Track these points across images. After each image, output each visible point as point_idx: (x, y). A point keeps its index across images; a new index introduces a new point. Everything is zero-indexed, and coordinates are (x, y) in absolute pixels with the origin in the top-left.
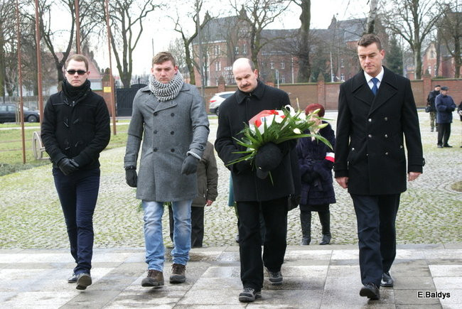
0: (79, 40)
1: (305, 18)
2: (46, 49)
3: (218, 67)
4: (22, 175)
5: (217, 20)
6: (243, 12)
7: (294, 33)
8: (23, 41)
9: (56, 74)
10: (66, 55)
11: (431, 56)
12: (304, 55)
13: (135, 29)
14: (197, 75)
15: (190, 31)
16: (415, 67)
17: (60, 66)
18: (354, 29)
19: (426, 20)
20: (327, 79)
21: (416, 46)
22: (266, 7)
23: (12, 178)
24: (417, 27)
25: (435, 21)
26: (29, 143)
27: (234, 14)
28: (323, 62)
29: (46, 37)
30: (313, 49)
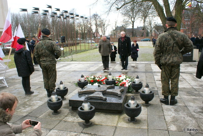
0: (97, 30)
1: (133, 26)
2: (92, 32)
3: (119, 34)
4: (89, 51)
5: (119, 27)
6: (123, 26)
7: (131, 29)
8: (88, 31)
9: (93, 36)
10: (95, 33)
11: (153, 33)
12: (133, 32)
13: (106, 28)
14: (115, 36)
15: (114, 29)
16: (151, 34)
17: (94, 34)
18: (141, 28)
19: (152, 27)
20: (136, 36)
21: (151, 31)
22: (127, 25)
23: (87, 52)
24: (151, 28)
25: (154, 27)
26: (90, 47)
27: (122, 26)
28: (136, 34)
29: (92, 30)
30: (134, 31)
